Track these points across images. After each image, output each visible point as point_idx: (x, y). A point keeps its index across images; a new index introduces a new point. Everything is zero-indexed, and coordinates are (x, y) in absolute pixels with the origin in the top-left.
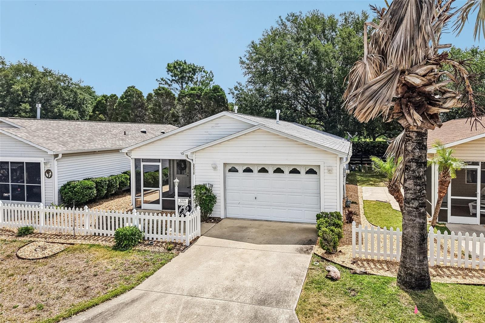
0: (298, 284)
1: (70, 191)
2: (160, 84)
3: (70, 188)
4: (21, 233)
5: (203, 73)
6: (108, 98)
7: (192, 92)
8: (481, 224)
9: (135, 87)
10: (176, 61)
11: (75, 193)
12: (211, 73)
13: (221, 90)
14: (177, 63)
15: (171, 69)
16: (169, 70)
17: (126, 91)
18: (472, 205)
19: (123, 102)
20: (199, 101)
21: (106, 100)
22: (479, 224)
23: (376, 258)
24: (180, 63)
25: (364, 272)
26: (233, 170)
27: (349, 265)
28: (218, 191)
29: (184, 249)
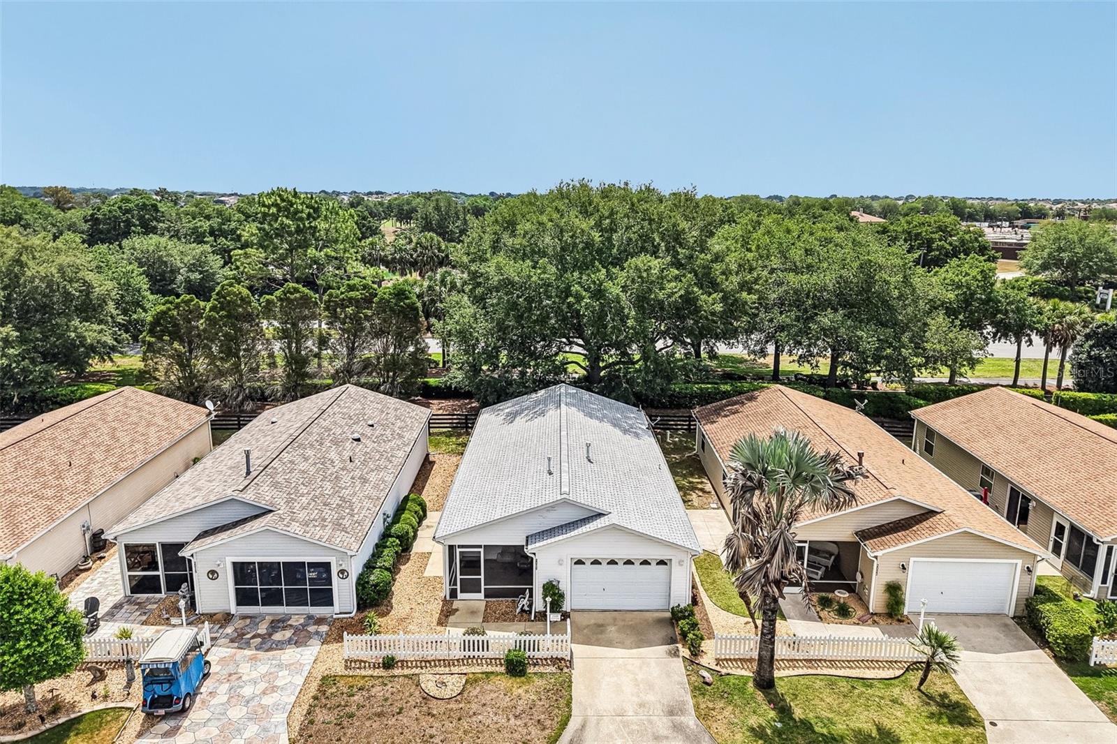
0: (687, 693)
4: (387, 664)
6: (179, 304)
7: (353, 294)
15: (271, 211)
20: (370, 313)
23: (732, 657)
25: (727, 673)
26: (580, 562)
27: (714, 667)
28: (564, 587)
29: (570, 665)
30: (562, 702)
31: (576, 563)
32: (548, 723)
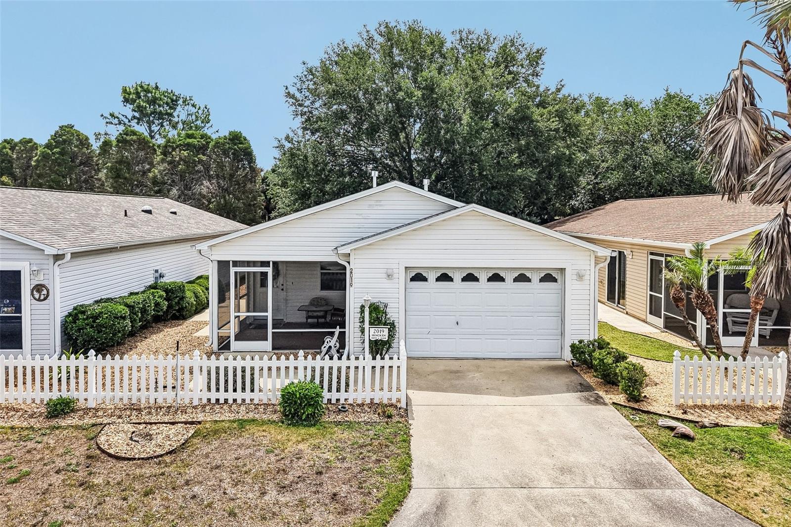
1: (88, 325)
2: (107, 123)
3: (87, 318)
4: (56, 410)
5: (190, 107)
6: (16, 144)
7: (190, 141)
8: (759, 345)
9: (73, 126)
10: (139, 83)
11: (99, 329)
12: (206, 108)
13: (245, 139)
14: (142, 87)
15: (131, 96)
16: (126, 100)
17: (57, 132)
18: (732, 320)
19: (52, 153)
20: (204, 158)
21: (12, 149)
22: (757, 346)
23: (708, 403)
24: (148, 88)
25: (714, 424)
26: (419, 278)
27: (684, 416)
29: (405, 413)
30: (389, 465)
31: (413, 279)
32: (356, 500)
